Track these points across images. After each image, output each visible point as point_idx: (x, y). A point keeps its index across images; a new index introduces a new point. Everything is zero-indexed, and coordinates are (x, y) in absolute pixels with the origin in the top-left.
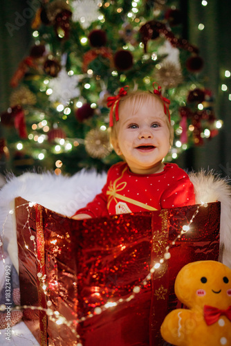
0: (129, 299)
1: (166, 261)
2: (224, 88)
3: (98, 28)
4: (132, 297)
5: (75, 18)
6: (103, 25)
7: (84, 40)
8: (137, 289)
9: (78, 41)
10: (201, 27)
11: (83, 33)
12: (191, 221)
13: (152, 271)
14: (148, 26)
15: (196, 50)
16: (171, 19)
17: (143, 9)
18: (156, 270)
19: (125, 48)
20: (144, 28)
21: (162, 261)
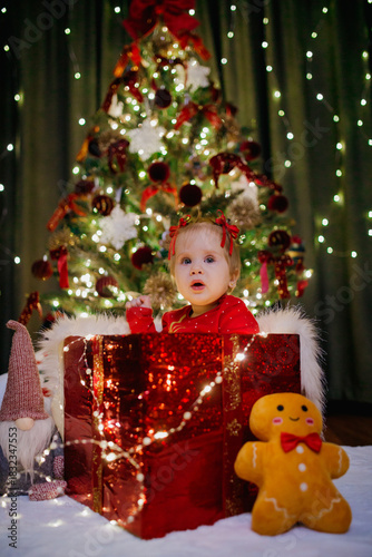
0: (180, 428)
1: (217, 385)
2: (321, 239)
3: (161, 160)
4: (183, 424)
5: (132, 149)
6: (165, 157)
7: (142, 175)
8: (187, 415)
9: (135, 176)
10: (288, 164)
11: (141, 165)
12: (246, 349)
13: (202, 393)
14: (219, 158)
15: (279, 188)
16: (248, 151)
17: (213, 140)
18: (206, 394)
19: (193, 182)
20: (214, 160)
21: (213, 384)
